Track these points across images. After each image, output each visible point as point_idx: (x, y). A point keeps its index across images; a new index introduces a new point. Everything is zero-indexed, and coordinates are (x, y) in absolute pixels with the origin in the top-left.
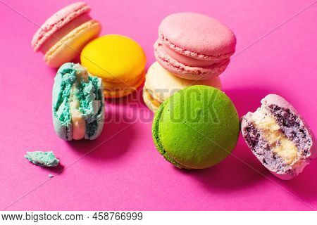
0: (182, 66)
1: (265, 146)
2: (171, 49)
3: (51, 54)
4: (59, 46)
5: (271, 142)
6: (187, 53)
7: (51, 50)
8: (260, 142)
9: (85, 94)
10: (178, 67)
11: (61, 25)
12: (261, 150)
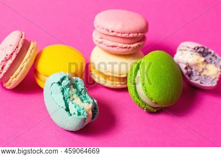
0: (129, 46)
1: (198, 74)
2: (119, 37)
3: (16, 77)
4: (22, 69)
5: (201, 70)
6: (131, 35)
7: (15, 73)
8: (194, 73)
9: (80, 90)
10: (126, 48)
11: (18, 52)
12: (197, 77)
